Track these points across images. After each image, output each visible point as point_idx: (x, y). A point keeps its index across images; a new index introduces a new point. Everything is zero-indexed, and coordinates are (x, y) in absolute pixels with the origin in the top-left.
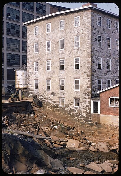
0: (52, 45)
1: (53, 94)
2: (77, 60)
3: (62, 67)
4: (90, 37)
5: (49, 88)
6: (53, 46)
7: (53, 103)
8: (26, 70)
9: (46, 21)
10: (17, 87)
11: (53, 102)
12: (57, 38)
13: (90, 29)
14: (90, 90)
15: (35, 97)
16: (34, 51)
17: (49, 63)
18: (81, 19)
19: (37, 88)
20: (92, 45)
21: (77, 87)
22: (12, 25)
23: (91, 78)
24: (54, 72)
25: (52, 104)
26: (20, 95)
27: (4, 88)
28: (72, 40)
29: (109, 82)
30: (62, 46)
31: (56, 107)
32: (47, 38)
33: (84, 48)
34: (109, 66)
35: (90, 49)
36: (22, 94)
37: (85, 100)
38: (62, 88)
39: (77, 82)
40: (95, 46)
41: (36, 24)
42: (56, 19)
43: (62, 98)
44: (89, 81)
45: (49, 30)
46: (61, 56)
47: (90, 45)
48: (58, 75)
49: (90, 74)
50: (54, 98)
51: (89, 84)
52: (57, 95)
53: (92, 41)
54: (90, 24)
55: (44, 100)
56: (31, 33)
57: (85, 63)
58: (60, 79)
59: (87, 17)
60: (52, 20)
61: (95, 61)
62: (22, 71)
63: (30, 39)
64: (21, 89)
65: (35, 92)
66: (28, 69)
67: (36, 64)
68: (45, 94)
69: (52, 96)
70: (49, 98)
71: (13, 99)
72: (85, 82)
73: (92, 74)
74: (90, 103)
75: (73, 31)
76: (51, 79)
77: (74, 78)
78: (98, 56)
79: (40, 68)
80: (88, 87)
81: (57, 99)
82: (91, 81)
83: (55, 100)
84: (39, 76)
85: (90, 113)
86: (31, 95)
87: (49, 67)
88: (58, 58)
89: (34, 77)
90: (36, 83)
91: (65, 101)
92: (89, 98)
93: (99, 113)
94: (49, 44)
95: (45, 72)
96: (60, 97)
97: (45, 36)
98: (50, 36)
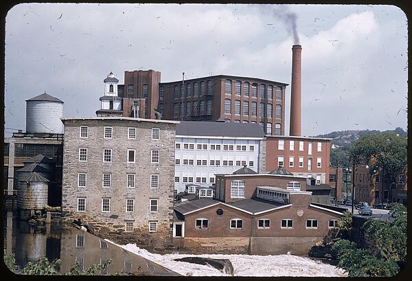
1: (114, 217)
2: (155, 178)
6: (117, 156)
7: (114, 229)
9: (104, 123)
11: (114, 227)
12: (123, 148)
14: (172, 211)
16: (78, 158)
17: (107, 177)
19: (82, 207)
21: (154, 208)
24: (117, 190)
25: (112, 229)
28: (147, 153)
30: (131, 158)
31: (119, 234)
32: (105, 143)
33: (166, 165)
37: (165, 222)
39: (154, 202)
41: (84, 123)
42: (122, 124)
44: (170, 202)
45: (108, 135)
46: (129, 170)
48: (124, 194)
49: (172, 194)
50: (116, 222)
51: (171, 205)
52: (122, 218)
55: (97, 225)
56: (73, 133)
58: (126, 198)
59: (170, 132)
63: (70, 141)
66: (64, 183)
67: (82, 177)
68: (98, 217)
69: (111, 220)
70: (107, 223)
72: (165, 203)
74: (172, 226)
76: (110, 198)
77: (150, 198)
79: (91, 182)
80: (170, 208)
81: (122, 224)
83: (118, 225)
84: (87, 194)
85: (172, 237)
87: (107, 183)
88: (124, 172)
89: (77, 194)
90: (82, 202)
91: (135, 225)
92: (170, 220)
93: (183, 236)
94: (108, 152)
95: (100, 189)
96: (125, 221)
97: (102, 142)
98: (111, 144)
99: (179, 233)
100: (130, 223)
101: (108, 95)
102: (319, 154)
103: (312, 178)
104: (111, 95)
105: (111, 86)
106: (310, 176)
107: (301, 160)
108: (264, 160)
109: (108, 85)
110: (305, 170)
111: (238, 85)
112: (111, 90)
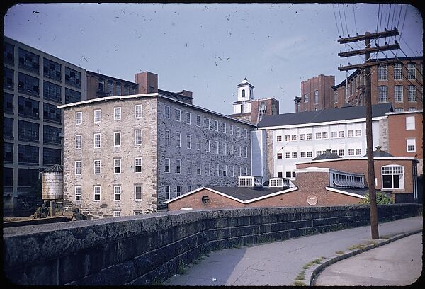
0: (103, 140)
1: (104, 206)
2: (138, 162)
3: (118, 170)
4: (156, 132)
5: (98, 197)
6: (105, 141)
8: (61, 172)
9: (94, 106)
10: (44, 196)
11: (104, 216)
12: (111, 131)
13: (156, 122)
14: (155, 199)
15: (76, 210)
16: (74, 146)
17: (97, 164)
18: (144, 108)
20: (158, 143)
21: (139, 196)
22: (28, 100)
23: (157, 185)
24: (105, 176)
26: (51, 208)
27: (13, 198)
28: (131, 134)
29: (179, 188)
30: (118, 142)
32: (95, 128)
33: (148, 146)
34: (178, 168)
35: (156, 148)
36: (55, 207)
38: (118, 197)
39: (139, 189)
40: (162, 144)
41: (78, 109)
42: (109, 105)
43: (117, 211)
44: (154, 188)
45: (98, 119)
46: (115, 155)
47: (156, 143)
48: (112, 180)
49: (155, 179)
50: (105, 212)
51: (155, 192)
52: (110, 207)
53: (158, 138)
54: (155, 116)
55: (90, 214)
56: (71, 120)
57: (150, 165)
58: (114, 185)
59: (151, 108)
60: (103, 106)
61: (161, 163)
62: (54, 174)
63: (68, 129)
64: (51, 200)
65: (76, 203)
66: (65, 171)
67: (78, 164)
68: (91, 207)
69: (102, 210)
70: (98, 213)
71: (40, 215)
72: (149, 189)
73: (158, 179)
75: (134, 124)
76: (100, 185)
77: (135, 184)
78: (165, 156)
79: (85, 170)
80: (153, 196)
81: (110, 213)
82: (157, 188)
83: (108, 214)
84: (82, 181)
86: (69, 208)
87: (98, 169)
88: (112, 157)
89: (74, 183)
90: (78, 190)
94: (98, 137)
95: (92, 176)
96: (113, 210)
97: (93, 127)
98: (100, 128)
101: (240, 100)
105: (243, 91)
109: (240, 90)
112: (243, 95)
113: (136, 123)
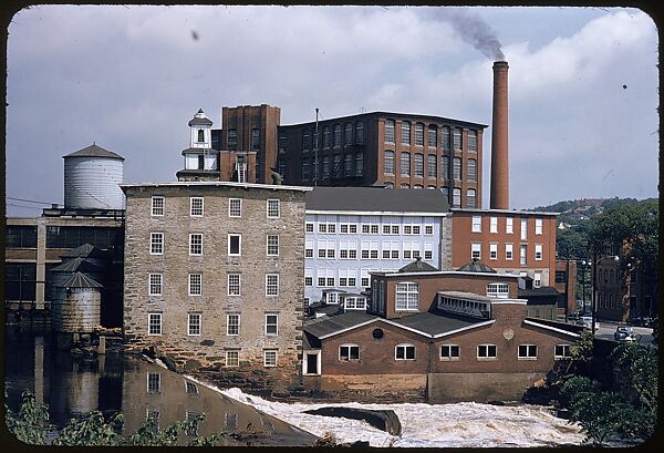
0: (207, 244)
1: (208, 343)
2: (273, 280)
6: (211, 245)
7: (207, 362)
11: (208, 359)
12: (222, 231)
14: (301, 333)
16: (148, 250)
17: (195, 278)
18: (284, 205)
19: (155, 329)
21: (272, 329)
24: (211, 299)
25: (205, 363)
28: (260, 240)
30: (235, 248)
31: (216, 370)
32: (192, 225)
37: (290, 351)
38: (234, 330)
39: (272, 320)
42: (219, 192)
44: (298, 318)
46: (231, 267)
48: (223, 306)
49: (301, 305)
50: (210, 352)
51: (300, 323)
52: (220, 345)
56: (140, 208)
58: (227, 313)
59: (296, 205)
63: (135, 221)
66: (126, 288)
67: (156, 279)
68: (181, 344)
69: (203, 349)
70: (196, 353)
74: (300, 357)
75: (264, 225)
76: (201, 312)
77: (266, 313)
79: (170, 287)
80: (297, 328)
81: (220, 354)
83: (214, 355)
84: (163, 306)
85: (301, 375)
87: (196, 288)
88: (223, 271)
89: (147, 307)
90: (155, 319)
91: (242, 356)
92: (298, 348)
93: (319, 372)
94: (196, 239)
95: (185, 298)
96: (226, 349)
97: (187, 222)
98: (202, 225)
99: (312, 367)
100: (234, 352)
101: (195, 146)
102: (539, 239)
103: (527, 277)
104: (201, 146)
105: (201, 132)
106: (524, 275)
107: (509, 248)
108: (449, 248)
109: (195, 131)
110: (516, 264)
111: (405, 127)
112: (201, 138)
113: (269, 224)
